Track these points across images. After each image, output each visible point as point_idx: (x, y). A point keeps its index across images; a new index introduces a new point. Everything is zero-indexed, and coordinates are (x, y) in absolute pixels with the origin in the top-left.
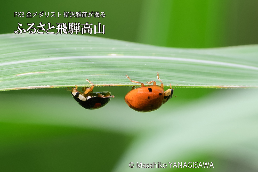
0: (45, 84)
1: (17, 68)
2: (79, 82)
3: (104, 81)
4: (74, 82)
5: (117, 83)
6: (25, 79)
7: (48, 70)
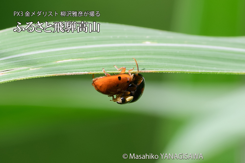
0: (83, 70)
1: (56, 55)
4: (111, 69)
5: (152, 70)
6: (64, 66)
7: (86, 57)
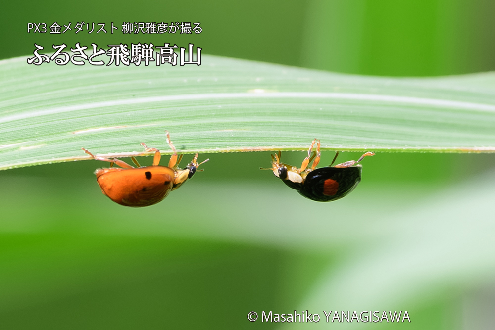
0: (128, 148)
1: (73, 118)
2: (194, 144)
3: (243, 143)
5: (267, 145)
6: (90, 141)
7: (134, 122)
